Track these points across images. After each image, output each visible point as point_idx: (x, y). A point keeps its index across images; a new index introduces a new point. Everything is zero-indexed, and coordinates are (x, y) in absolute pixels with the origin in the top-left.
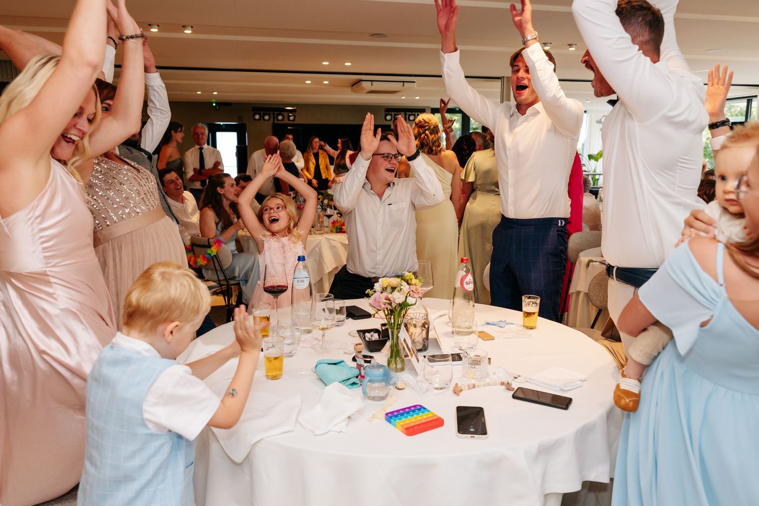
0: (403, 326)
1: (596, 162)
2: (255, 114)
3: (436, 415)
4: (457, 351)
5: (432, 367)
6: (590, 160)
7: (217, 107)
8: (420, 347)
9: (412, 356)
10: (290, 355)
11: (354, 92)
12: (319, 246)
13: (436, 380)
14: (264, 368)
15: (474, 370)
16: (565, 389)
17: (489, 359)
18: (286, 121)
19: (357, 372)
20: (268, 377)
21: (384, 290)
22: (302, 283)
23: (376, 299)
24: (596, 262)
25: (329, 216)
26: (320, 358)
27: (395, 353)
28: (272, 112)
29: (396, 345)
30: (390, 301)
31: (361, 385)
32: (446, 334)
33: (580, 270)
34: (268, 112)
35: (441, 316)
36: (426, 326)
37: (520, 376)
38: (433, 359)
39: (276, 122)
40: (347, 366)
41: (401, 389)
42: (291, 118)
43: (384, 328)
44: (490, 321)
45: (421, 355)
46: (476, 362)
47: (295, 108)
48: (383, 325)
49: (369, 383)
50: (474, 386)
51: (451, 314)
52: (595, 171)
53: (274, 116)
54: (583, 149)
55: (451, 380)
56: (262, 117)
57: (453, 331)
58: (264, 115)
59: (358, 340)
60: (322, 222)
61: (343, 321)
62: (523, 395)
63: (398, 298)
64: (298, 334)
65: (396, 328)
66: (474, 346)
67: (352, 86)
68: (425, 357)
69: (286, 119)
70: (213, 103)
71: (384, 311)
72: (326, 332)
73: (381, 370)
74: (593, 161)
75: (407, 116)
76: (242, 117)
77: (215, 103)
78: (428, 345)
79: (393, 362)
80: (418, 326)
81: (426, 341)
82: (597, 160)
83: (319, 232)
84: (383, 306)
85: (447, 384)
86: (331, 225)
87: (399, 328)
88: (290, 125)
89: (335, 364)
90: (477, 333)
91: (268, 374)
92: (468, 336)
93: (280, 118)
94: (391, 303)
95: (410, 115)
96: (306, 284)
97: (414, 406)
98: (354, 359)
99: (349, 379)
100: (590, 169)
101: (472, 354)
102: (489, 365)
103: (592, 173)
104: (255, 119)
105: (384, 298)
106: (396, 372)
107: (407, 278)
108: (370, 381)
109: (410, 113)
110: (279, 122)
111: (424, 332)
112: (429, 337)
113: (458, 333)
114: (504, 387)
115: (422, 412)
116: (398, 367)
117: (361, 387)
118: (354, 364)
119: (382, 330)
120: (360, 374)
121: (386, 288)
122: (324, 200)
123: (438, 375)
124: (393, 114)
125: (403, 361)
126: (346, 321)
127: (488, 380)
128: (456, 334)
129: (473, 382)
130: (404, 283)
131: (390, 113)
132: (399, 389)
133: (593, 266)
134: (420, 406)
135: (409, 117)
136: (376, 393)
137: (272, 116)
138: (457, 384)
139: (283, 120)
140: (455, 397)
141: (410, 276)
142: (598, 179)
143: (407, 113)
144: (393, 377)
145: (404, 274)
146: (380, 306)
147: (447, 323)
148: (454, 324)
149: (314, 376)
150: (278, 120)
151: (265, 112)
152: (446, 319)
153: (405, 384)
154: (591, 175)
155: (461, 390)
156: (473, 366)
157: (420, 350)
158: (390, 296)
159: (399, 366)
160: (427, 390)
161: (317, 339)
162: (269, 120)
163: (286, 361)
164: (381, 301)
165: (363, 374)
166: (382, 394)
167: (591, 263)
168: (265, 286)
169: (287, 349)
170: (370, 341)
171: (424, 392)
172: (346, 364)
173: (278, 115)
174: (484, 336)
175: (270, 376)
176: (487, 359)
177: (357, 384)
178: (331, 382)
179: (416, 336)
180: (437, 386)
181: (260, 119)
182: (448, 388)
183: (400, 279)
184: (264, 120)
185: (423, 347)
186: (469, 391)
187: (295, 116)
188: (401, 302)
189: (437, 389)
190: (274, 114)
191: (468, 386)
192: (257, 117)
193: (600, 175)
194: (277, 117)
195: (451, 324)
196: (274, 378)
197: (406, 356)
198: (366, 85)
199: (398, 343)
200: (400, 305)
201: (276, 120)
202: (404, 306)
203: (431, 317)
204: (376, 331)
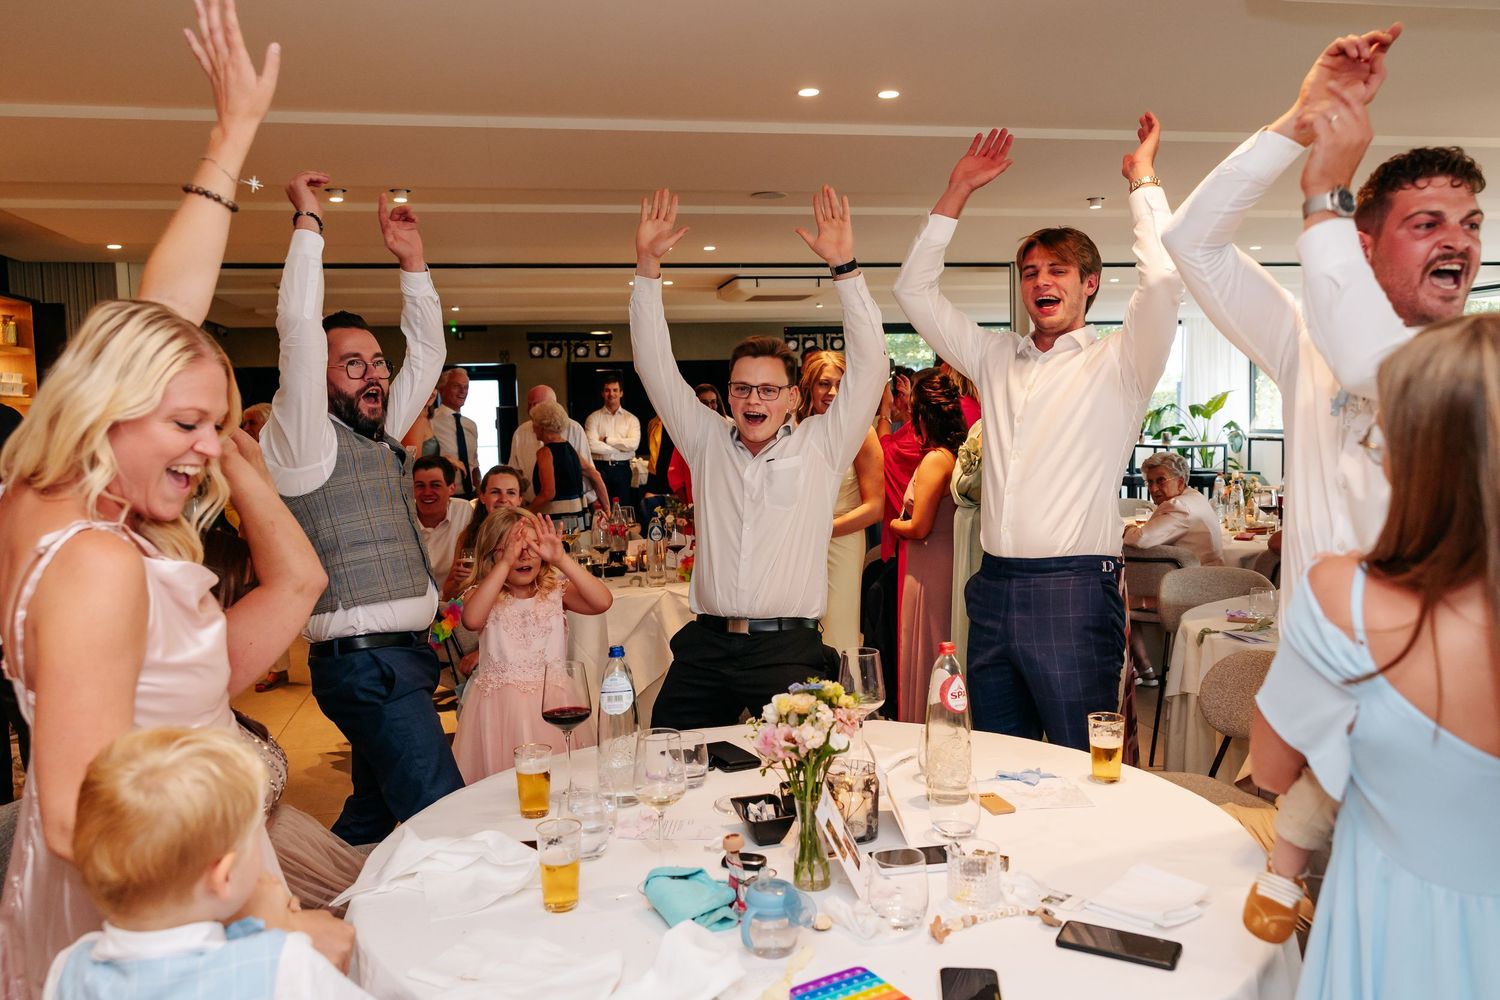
0: (825, 787)
1: (1206, 420)
2: (532, 346)
3: (896, 992)
4: (936, 840)
5: (887, 878)
6: (1194, 416)
7: (460, 335)
8: (862, 832)
9: (844, 856)
10: (594, 854)
11: (724, 299)
12: (657, 610)
13: (895, 908)
14: (540, 886)
15: (973, 885)
16: (1165, 926)
17: (1006, 858)
18: (593, 358)
19: (730, 894)
20: (547, 906)
21: (783, 718)
22: (618, 703)
23: (766, 738)
24: (1218, 632)
25: (677, 549)
26: (655, 863)
27: (810, 848)
28: (564, 342)
29: (810, 834)
30: (795, 743)
31: (739, 922)
32: (914, 802)
33: (1185, 649)
34: (558, 342)
35: (903, 761)
36: (873, 788)
37: (1069, 896)
38: (887, 858)
39: (573, 359)
40: (710, 880)
41: (823, 930)
42: (603, 352)
43: (785, 792)
44: (1008, 771)
45: (863, 850)
46: (976, 867)
47: (610, 332)
48: (783, 785)
49: (755, 921)
50: (974, 921)
51: (923, 756)
52: (1205, 439)
53: (569, 349)
54: (1179, 393)
55: (926, 908)
56: (546, 353)
57: (928, 795)
58: (551, 347)
59: (734, 820)
60: (664, 561)
61: (704, 775)
62: (1078, 939)
63: (810, 737)
64: (611, 808)
65: (808, 797)
66: (973, 827)
67: (719, 288)
68: (870, 854)
69: (592, 353)
70: (452, 327)
71: (784, 762)
72: (667, 808)
73: (779, 894)
74: (1199, 418)
75: (828, 342)
76: (507, 353)
77: (456, 327)
78: (877, 827)
79: (806, 870)
80: (855, 788)
81: (874, 821)
82: (1207, 415)
83: (656, 581)
84: (781, 754)
85: (918, 918)
86: (680, 565)
87: (815, 798)
88: (601, 365)
89: (685, 877)
90: (978, 799)
91: (547, 901)
92: (960, 806)
93: (581, 351)
94: (797, 748)
95: (833, 340)
96: (626, 704)
97: (852, 971)
98: (724, 863)
99: (715, 910)
100: (1196, 434)
101: (968, 847)
102: (1003, 873)
103: (1198, 441)
104: (533, 356)
105: (782, 737)
106: (813, 890)
107: (831, 694)
108: (757, 916)
109: (834, 335)
110: (579, 360)
111: (869, 801)
112: (880, 809)
113: (941, 799)
114: (1037, 921)
115: (866, 985)
116: (816, 878)
117: (739, 926)
118: (724, 875)
119: (783, 796)
120: (737, 898)
121: (787, 716)
122: (666, 515)
123: (898, 898)
124: (801, 337)
125: (826, 866)
126: (709, 774)
127: (1001, 906)
128: (934, 802)
129: (971, 911)
130: (823, 706)
131: (796, 336)
132: (818, 930)
133: (1211, 641)
134: (864, 970)
135: (832, 344)
136: (770, 942)
137: (565, 349)
138: (938, 919)
139: (586, 355)
140: (934, 946)
141: (835, 689)
142: (1212, 454)
143: (828, 335)
144: (806, 908)
145: (823, 687)
146: (776, 755)
147: (915, 777)
148: (931, 780)
149: (642, 904)
150: (577, 356)
151: (551, 342)
152: (912, 767)
153: (832, 920)
154: (1197, 446)
155: (948, 932)
156: (971, 878)
157: (861, 840)
158: (795, 733)
159: (818, 877)
160: (878, 931)
161: (650, 817)
162: (560, 356)
163: (585, 868)
164: (776, 743)
165: (742, 899)
166: (784, 943)
167: (1206, 636)
168: (546, 710)
169: (587, 842)
170: (757, 823)
171: (872, 937)
172: (708, 878)
173: (577, 346)
174: (994, 804)
175: (553, 906)
176: (999, 860)
177: (730, 920)
178: (679, 918)
179: (852, 810)
180: (895, 921)
181: (541, 356)
182: (920, 925)
183: (814, 698)
184: (550, 356)
185: (868, 832)
186: (967, 931)
187: (609, 347)
188: (816, 747)
189: (896, 928)
190: (568, 345)
191: (963, 920)
192: (537, 351)
193: (1215, 446)
194: (575, 351)
195: (923, 779)
196: (561, 908)
197: (832, 854)
198: (747, 287)
199: (814, 829)
200: (816, 751)
201: (573, 356)
202: (824, 753)
203: (883, 767)
204: (770, 799)
